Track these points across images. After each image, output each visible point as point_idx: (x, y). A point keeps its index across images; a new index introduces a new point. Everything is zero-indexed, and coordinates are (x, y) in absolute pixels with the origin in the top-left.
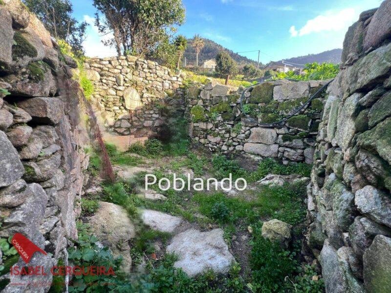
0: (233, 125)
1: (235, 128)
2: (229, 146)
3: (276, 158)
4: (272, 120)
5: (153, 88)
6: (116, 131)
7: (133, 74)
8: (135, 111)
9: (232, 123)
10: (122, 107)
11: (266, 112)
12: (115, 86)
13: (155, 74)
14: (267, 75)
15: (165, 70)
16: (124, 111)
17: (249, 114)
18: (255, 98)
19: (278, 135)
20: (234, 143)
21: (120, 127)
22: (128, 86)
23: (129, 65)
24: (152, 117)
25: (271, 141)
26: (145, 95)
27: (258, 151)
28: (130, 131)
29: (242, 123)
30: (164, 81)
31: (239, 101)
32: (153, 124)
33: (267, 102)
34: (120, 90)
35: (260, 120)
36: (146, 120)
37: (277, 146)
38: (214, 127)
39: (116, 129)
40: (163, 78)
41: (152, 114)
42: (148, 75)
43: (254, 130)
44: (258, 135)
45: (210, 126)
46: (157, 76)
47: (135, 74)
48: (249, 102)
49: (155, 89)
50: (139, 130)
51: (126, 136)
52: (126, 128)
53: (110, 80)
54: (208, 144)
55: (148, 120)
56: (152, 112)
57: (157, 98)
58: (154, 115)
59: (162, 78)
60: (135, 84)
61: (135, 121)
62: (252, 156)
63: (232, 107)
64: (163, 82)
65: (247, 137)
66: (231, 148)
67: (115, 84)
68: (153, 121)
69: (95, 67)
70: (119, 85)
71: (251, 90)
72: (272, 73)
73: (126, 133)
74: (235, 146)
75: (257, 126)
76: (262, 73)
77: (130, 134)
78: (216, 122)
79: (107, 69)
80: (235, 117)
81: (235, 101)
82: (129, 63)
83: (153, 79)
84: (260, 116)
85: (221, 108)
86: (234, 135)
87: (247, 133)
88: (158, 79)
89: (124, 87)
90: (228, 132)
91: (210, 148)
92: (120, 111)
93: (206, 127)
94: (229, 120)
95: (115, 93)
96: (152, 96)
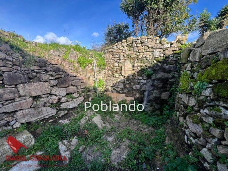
5: (142, 58)
6: (116, 90)
7: (130, 51)
8: (128, 77)
10: (120, 74)
12: (118, 61)
13: (146, 46)
15: (156, 40)
16: (121, 77)
21: (118, 87)
22: (126, 60)
23: (127, 45)
24: (140, 82)
26: (136, 65)
28: (123, 91)
30: (155, 51)
32: (141, 88)
34: (120, 63)
36: (135, 84)
38: (197, 106)
39: (116, 88)
40: (154, 48)
41: (140, 80)
42: (140, 48)
45: (193, 102)
46: (148, 48)
47: (131, 50)
49: (145, 59)
50: (129, 91)
51: (121, 94)
52: (121, 88)
53: (116, 57)
54: (185, 128)
55: (136, 84)
56: (140, 78)
57: (146, 66)
58: (142, 81)
59: (152, 48)
60: (130, 57)
61: (127, 84)
64: (153, 51)
67: (118, 60)
68: (141, 85)
69: (110, 51)
70: (120, 60)
73: (121, 92)
77: (123, 93)
78: (201, 98)
79: (115, 51)
82: (128, 43)
83: (144, 51)
85: (214, 73)
88: (149, 50)
89: (123, 61)
91: (186, 137)
92: (119, 77)
93: (188, 103)
95: (118, 65)
96: (142, 65)
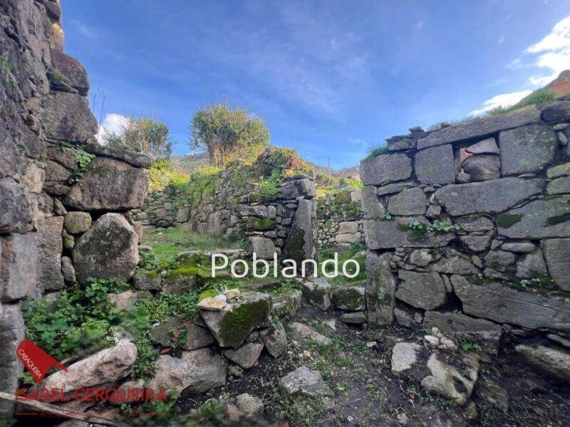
0: (324, 223)
1: (326, 224)
2: (323, 240)
3: (361, 242)
4: (353, 215)
9: (323, 221)
11: (348, 209)
14: (342, 183)
17: (336, 212)
18: (339, 201)
19: (359, 225)
20: (327, 237)
25: (355, 230)
27: (347, 239)
29: (331, 220)
31: (327, 203)
33: (348, 203)
35: (345, 216)
37: (359, 233)
43: (341, 224)
44: (345, 227)
48: (335, 204)
62: (343, 244)
63: (322, 208)
65: (337, 230)
66: (325, 241)
71: (335, 195)
72: (347, 181)
74: (328, 239)
75: (344, 221)
76: (336, 181)
80: (326, 216)
81: (324, 204)
84: (344, 213)
86: (326, 230)
87: (336, 227)
90: (321, 228)
94: (321, 219)
